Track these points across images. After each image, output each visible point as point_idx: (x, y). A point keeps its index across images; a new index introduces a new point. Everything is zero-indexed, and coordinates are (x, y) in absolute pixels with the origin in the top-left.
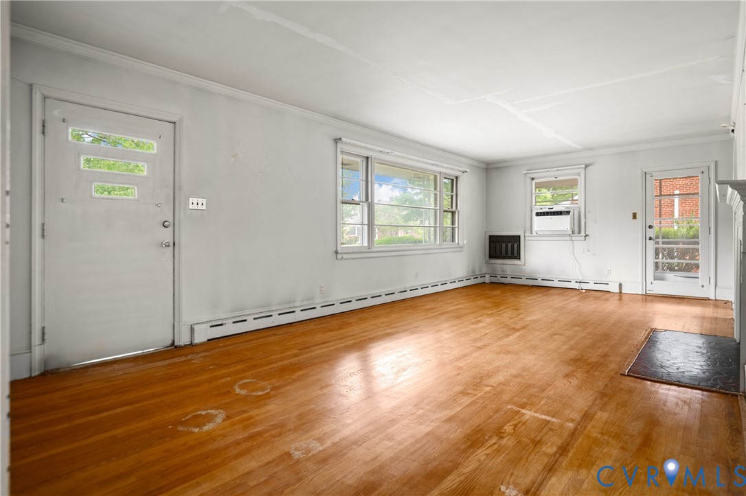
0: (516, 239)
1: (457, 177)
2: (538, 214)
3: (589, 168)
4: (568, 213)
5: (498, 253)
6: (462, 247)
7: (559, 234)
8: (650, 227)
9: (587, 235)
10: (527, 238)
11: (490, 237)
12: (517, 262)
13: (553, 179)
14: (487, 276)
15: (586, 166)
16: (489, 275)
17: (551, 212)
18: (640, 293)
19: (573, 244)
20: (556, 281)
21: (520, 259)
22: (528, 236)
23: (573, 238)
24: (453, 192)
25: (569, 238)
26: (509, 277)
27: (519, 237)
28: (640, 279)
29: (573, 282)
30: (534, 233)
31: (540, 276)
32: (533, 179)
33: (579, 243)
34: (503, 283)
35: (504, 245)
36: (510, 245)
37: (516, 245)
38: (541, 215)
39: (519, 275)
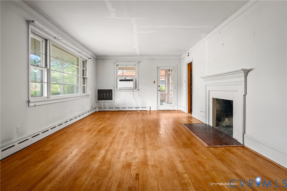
0: (110, 91)
1: (86, 61)
2: (120, 80)
3: (140, 63)
4: (132, 80)
5: (102, 97)
6: (89, 95)
7: (129, 89)
8: (159, 86)
9: (139, 89)
10: (115, 91)
11: (98, 90)
12: (111, 101)
13: (126, 66)
14: (97, 108)
15: (139, 62)
16: (98, 108)
17: (125, 80)
18: (156, 110)
19: (134, 93)
20: (127, 108)
21: (112, 100)
22: (116, 90)
23: (134, 91)
24: (84, 68)
25: (132, 90)
26: (107, 108)
27: (112, 90)
28: (156, 105)
29: (134, 108)
30: (118, 88)
31: (121, 107)
32: (117, 65)
33: (136, 93)
34: (105, 111)
35: (105, 94)
36: (108, 94)
37: (110, 94)
38: (121, 81)
39: (112, 107)
